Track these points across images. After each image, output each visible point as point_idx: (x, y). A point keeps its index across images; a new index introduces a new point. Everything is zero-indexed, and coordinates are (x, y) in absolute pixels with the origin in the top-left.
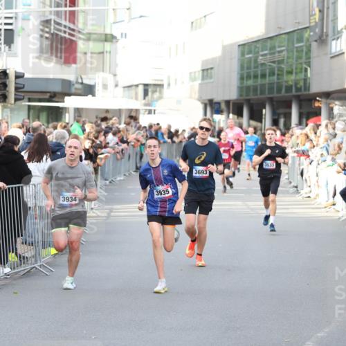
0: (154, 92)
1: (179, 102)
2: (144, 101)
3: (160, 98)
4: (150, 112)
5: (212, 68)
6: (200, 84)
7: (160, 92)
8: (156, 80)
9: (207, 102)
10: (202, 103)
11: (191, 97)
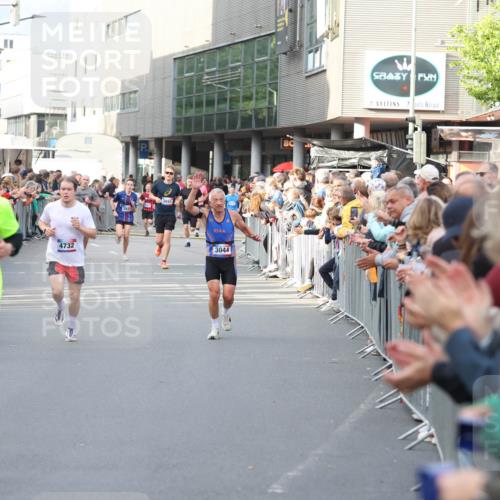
0: (52, 125)
1: (88, 140)
2: (37, 139)
3: (62, 134)
4: (46, 155)
5: (135, 92)
6: (119, 114)
7: (62, 126)
8: (54, 108)
9: (129, 140)
10: (122, 142)
11: (105, 134)
